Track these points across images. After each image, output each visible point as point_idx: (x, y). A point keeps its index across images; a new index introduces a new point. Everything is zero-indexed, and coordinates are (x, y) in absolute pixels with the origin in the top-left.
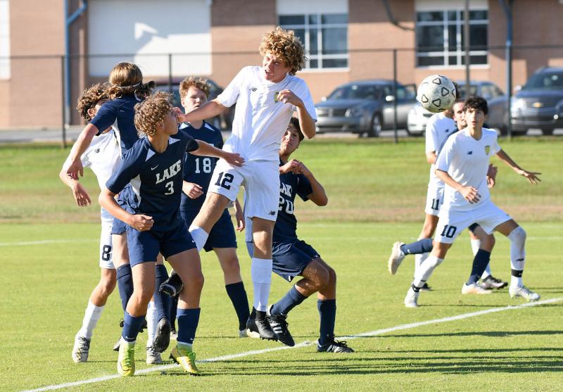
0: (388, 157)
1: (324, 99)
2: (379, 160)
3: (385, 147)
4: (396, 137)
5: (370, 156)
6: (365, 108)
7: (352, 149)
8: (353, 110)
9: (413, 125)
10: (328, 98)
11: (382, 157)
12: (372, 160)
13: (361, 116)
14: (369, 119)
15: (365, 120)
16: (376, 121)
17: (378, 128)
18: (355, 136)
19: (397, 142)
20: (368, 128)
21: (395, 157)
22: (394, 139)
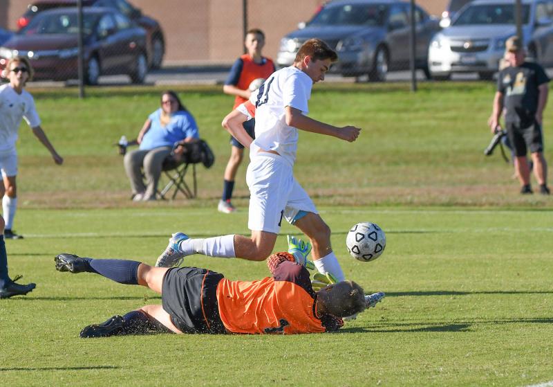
0: (406, 110)
1: (302, 26)
2: (393, 115)
3: (398, 96)
4: (415, 80)
5: (379, 110)
6: (364, 37)
7: (351, 99)
8: (347, 42)
9: (435, 64)
10: (307, 24)
11: (398, 111)
12: (383, 115)
13: (358, 50)
14: (371, 54)
15: (366, 55)
16: (381, 57)
17: (384, 68)
18: (350, 81)
19: (415, 89)
20: (369, 68)
21: (417, 110)
22: (410, 85)
